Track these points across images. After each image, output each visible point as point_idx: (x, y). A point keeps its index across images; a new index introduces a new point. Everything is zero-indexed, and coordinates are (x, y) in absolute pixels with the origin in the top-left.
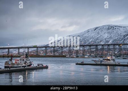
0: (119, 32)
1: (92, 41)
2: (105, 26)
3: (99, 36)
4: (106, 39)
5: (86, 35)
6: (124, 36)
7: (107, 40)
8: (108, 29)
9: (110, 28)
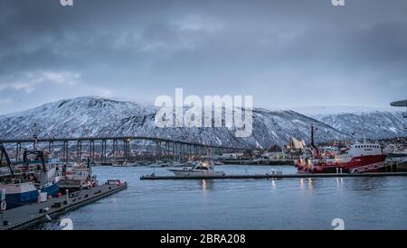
0: (113, 113)
1: (52, 131)
2: (83, 98)
3: (70, 118)
4: (84, 126)
5: (41, 116)
6: (123, 121)
7: (87, 128)
8: (90, 105)
9: (95, 103)
